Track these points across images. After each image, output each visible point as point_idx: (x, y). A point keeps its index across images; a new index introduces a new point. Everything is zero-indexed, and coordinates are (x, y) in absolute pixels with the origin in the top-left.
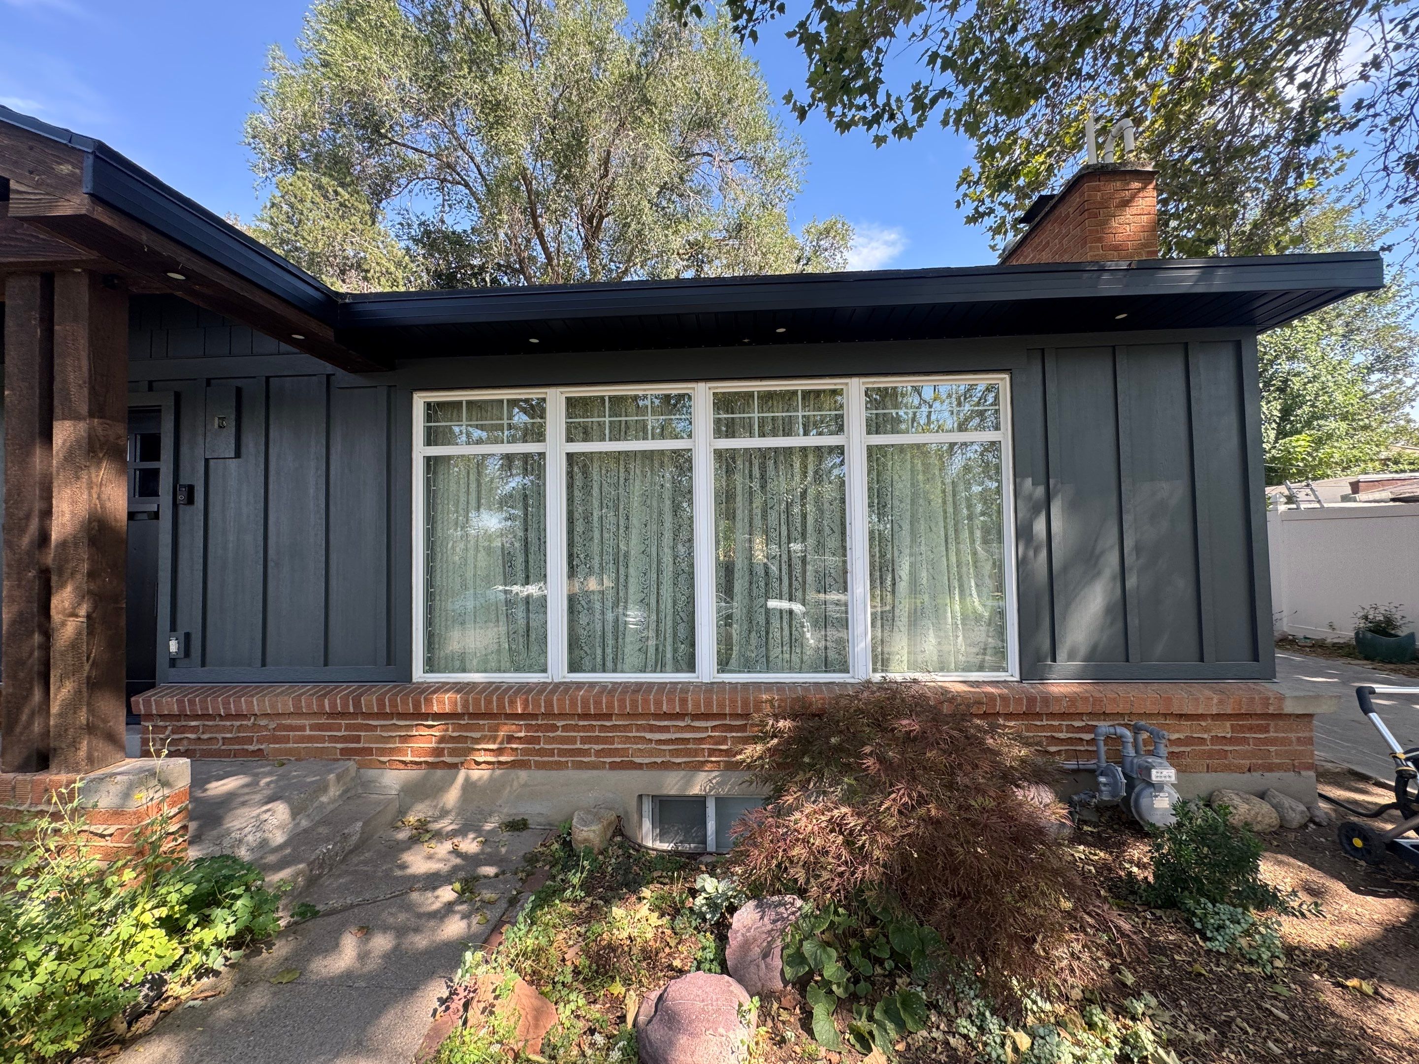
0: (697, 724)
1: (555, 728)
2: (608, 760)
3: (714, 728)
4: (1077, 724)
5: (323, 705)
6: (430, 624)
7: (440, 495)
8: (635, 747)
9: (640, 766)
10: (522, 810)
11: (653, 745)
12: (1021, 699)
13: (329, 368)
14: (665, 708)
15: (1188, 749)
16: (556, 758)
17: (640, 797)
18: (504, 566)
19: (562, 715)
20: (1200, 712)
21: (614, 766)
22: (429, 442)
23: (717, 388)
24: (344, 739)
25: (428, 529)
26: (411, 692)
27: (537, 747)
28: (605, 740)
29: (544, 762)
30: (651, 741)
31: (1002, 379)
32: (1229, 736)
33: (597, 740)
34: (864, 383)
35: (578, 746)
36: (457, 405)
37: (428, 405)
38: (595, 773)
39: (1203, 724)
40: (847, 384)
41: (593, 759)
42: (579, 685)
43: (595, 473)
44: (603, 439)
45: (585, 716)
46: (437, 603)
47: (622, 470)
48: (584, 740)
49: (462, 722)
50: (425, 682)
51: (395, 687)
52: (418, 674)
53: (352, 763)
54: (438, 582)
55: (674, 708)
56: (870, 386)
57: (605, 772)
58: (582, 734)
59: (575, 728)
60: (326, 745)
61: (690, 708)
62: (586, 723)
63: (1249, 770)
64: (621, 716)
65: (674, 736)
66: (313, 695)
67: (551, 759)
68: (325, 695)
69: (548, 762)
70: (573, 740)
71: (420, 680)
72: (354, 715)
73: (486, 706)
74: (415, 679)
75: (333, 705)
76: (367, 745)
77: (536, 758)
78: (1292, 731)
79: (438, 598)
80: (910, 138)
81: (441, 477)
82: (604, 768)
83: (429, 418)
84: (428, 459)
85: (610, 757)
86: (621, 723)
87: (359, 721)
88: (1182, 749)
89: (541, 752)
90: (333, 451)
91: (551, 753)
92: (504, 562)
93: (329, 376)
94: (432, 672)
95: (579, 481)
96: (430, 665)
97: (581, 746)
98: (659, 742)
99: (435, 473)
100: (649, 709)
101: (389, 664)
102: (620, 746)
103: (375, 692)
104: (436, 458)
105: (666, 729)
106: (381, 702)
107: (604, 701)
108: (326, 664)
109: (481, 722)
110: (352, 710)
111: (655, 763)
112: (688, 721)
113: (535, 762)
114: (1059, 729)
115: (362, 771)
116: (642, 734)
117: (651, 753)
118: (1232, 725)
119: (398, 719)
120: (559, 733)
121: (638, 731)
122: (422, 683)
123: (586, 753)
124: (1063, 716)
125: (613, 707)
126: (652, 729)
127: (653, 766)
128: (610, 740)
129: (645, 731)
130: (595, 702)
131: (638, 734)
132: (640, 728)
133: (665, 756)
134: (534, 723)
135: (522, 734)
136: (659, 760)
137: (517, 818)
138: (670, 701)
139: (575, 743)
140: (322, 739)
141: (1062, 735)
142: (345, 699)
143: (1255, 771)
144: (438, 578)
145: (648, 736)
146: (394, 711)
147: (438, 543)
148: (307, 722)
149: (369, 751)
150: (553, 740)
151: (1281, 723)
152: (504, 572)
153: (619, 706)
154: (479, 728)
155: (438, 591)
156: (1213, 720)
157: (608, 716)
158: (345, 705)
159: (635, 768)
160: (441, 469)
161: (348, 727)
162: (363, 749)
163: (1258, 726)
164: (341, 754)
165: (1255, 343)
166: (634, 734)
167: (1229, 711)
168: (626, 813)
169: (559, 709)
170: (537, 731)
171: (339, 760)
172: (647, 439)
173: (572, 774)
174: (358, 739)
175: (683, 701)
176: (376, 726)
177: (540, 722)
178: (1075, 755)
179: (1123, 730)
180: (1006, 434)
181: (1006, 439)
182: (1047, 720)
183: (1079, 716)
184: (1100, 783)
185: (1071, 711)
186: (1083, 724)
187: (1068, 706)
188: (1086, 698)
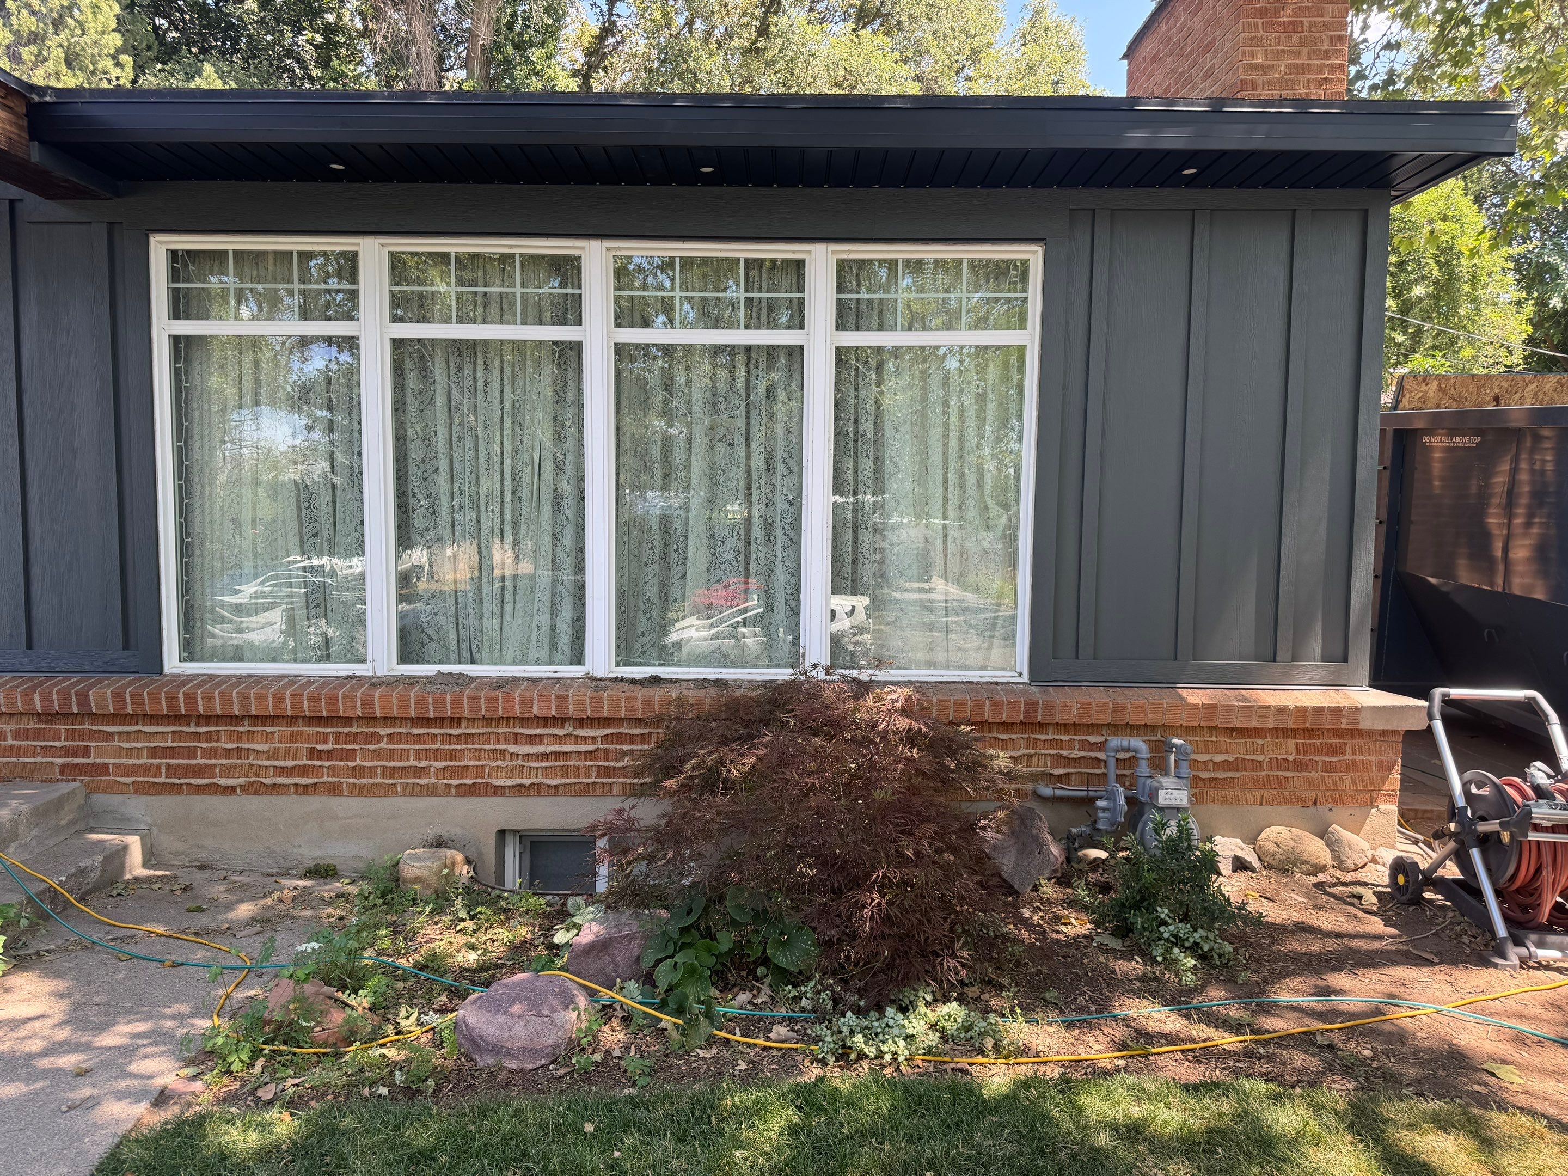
0: (581, 732)
1: (377, 738)
2: (455, 782)
3: (605, 738)
4: (1092, 739)
5: (33, 703)
6: (187, 592)
7: (196, 395)
8: (493, 764)
9: (500, 791)
10: (331, 852)
11: (520, 762)
12: (1017, 703)
13: (13, 191)
14: (535, 710)
15: (1238, 775)
16: (379, 780)
17: (502, 833)
18: (299, 508)
19: (387, 720)
20: (1254, 724)
21: (463, 791)
22: (176, 313)
23: (619, 249)
24: (63, 751)
25: (180, 448)
26: (165, 684)
27: (351, 764)
28: (450, 755)
29: (362, 786)
30: (515, 755)
31: (1035, 252)
32: (1291, 758)
33: (439, 754)
34: (833, 252)
35: (412, 762)
36: (220, 256)
37: (174, 255)
38: (436, 800)
39: (1260, 742)
40: (810, 252)
41: (433, 780)
42: (412, 681)
43: (437, 372)
44: (447, 321)
45: (422, 721)
46: (197, 560)
47: (480, 368)
48: (419, 755)
49: (241, 729)
50: (183, 674)
51: (137, 679)
52: (173, 663)
53: (78, 784)
54: (197, 527)
55: (549, 709)
56: (844, 256)
57: (450, 799)
58: (417, 747)
59: (408, 738)
60: (38, 759)
61: (571, 710)
62: (422, 731)
63: (1315, 803)
64: (473, 720)
65: (548, 749)
66: (17, 687)
67: (371, 781)
68: (34, 689)
69: (368, 785)
70: (404, 755)
71: (175, 671)
72: (80, 717)
73: (276, 706)
74: (167, 669)
75: (47, 700)
76: (99, 761)
77: (351, 780)
78: (1371, 752)
79: (198, 552)
81: (196, 367)
82: (448, 794)
83: (175, 275)
84: (176, 340)
85: (457, 777)
86: (473, 731)
87: (86, 726)
88: (1230, 774)
89: (356, 771)
90: (24, 321)
91: (372, 771)
92: (298, 501)
93: (12, 202)
94: (192, 660)
95: (412, 382)
96: (189, 650)
97: (416, 763)
98: (529, 757)
99: (188, 361)
100: (513, 711)
101: (126, 646)
102: (472, 763)
103: (109, 686)
104: (188, 338)
105: (538, 739)
106: (118, 697)
107: (449, 699)
108: (30, 646)
109: (269, 729)
110: (75, 710)
111: (522, 785)
112: (568, 729)
113: (350, 785)
114: (1069, 745)
115: (94, 797)
116: (504, 747)
117: (515, 772)
118: (1298, 745)
119: (146, 724)
120: (383, 745)
121: (498, 742)
122: (179, 675)
123: (423, 772)
124: (1075, 727)
125: (462, 709)
126: (519, 739)
127: (518, 789)
128: (459, 755)
129: (508, 743)
130: (436, 702)
131: (498, 747)
132: (500, 738)
133: (535, 776)
134: (346, 730)
135: (329, 747)
136: (527, 782)
137: (322, 862)
138: (544, 699)
139: (407, 759)
140: (32, 752)
141: (1073, 754)
142: (64, 694)
143: (1322, 803)
144: (197, 521)
145: (512, 749)
146: (139, 711)
147: (196, 470)
148: (8, 728)
149: (102, 769)
150: (375, 754)
151: (1361, 742)
152: (299, 517)
153: (471, 707)
154: (268, 738)
155: (197, 543)
156: (1273, 737)
157: (455, 721)
158: (66, 701)
159: (494, 794)
160: (196, 354)
161: (70, 735)
162: (93, 766)
163: (1330, 745)
164: (62, 773)
165: (1387, 218)
166: (492, 747)
167: (1291, 725)
168: (480, 854)
169: (382, 710)
170: (351, 742)
171: (57, 780)
172: (514, 323)
173: (401, 803)
174: (86, 752)
175: (562, 700)
176: (113, 734)
177: (354, 730)
178: (1088, 780)
179: (1138, 743)
180: (1032, 335)
181: (1033, 342)
182: (1054, 733)
183: (1096, 727)
184: (1099, 808)
185: (1084, 721)
186: (1103, 739)
187: (1079, 715)
188: (1104, 704)
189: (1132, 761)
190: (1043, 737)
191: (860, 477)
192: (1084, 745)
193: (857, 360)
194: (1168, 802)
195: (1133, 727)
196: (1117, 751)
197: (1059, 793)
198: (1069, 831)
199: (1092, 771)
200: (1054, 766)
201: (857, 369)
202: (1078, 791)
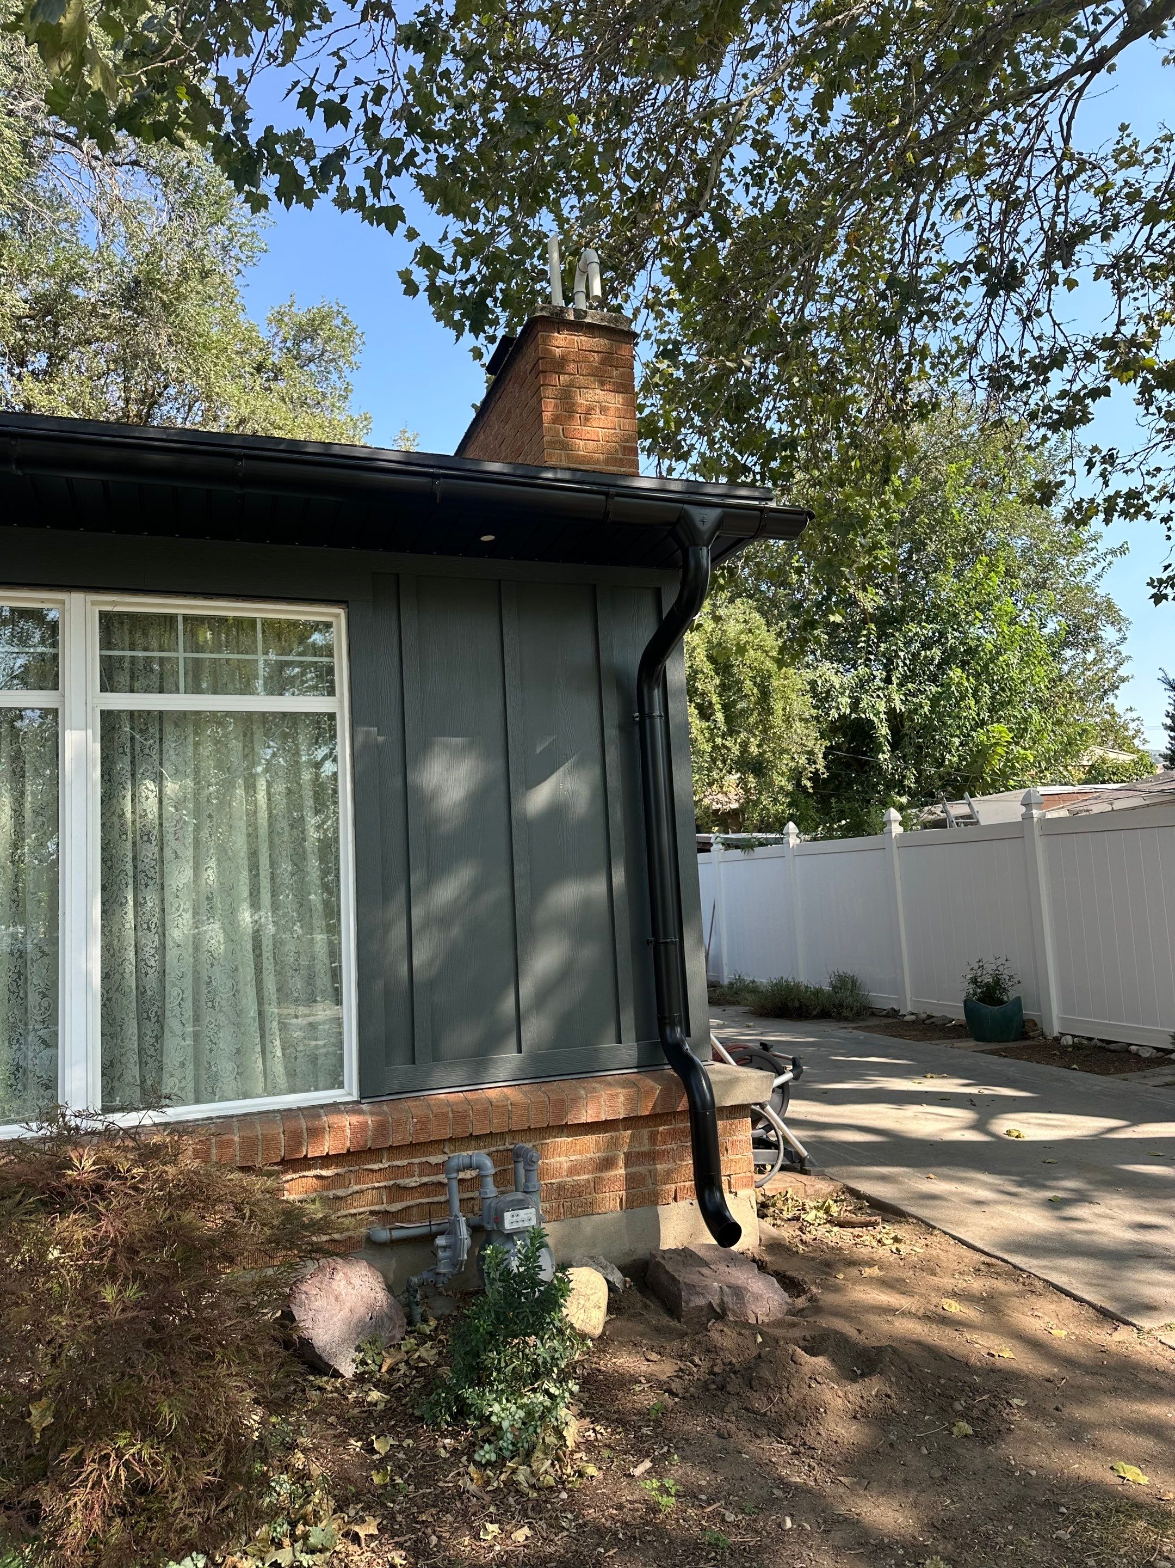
4: (433, 1159)
15: (594, 1177)
31: (337, 616)
32: (645, 1150)
34: (94, 603)
40: (63, 601)
56: (108, 608)
80: (309, 206)
88: (585, 1178)
114: (406, 1171)
124: (413, 1148)
141: (412, 1182)
178: (429, 1211)
179: (482, 1157)
180: (341, 702)
181: (342, 708)
182: (389, 1160)
183: (437, 1145)
184: (438, 1247)
185: (422, 1139)
186: (445, 1158)
187: (417, 1132)
188: (443, 1114)
189: (478, 1181)
190: (375, 1167)
191: (141, 866)
192: (428, 1168)
193: (132, 728)
194: (515, 1226)
195: (478, 1137)
196: (458, 1171)
197: (397, 1234)
198: (409, 1281)
199: (436, 1199)
200: (391, 1201)
201: (132, 738)
202: (415, 1228)
